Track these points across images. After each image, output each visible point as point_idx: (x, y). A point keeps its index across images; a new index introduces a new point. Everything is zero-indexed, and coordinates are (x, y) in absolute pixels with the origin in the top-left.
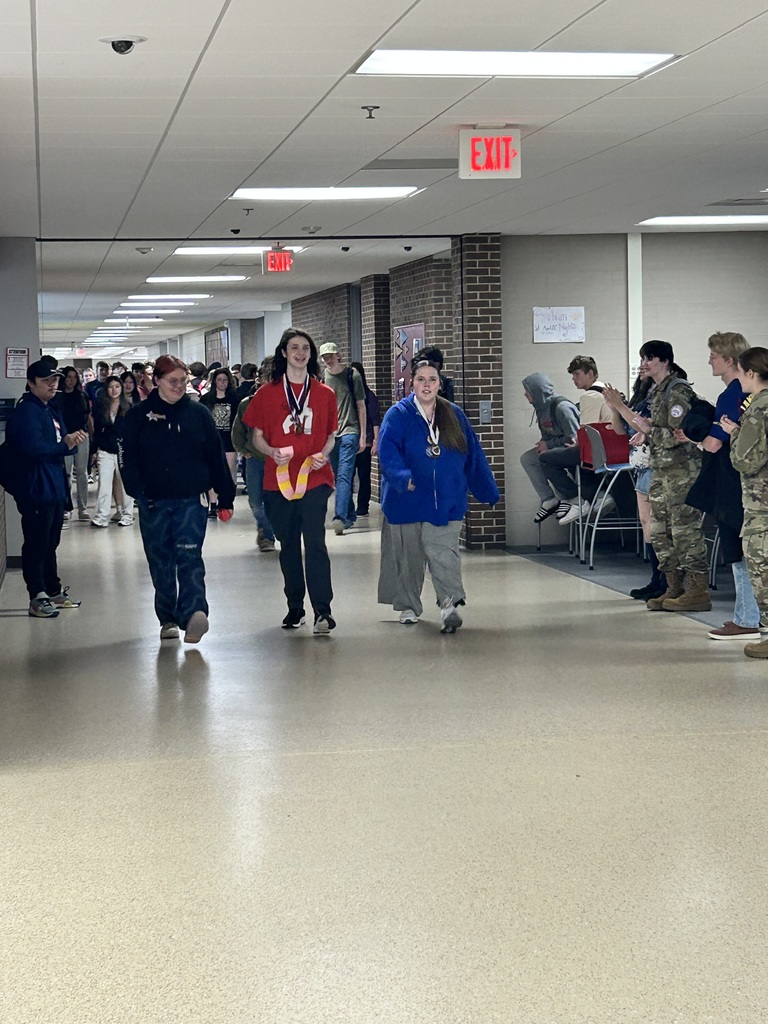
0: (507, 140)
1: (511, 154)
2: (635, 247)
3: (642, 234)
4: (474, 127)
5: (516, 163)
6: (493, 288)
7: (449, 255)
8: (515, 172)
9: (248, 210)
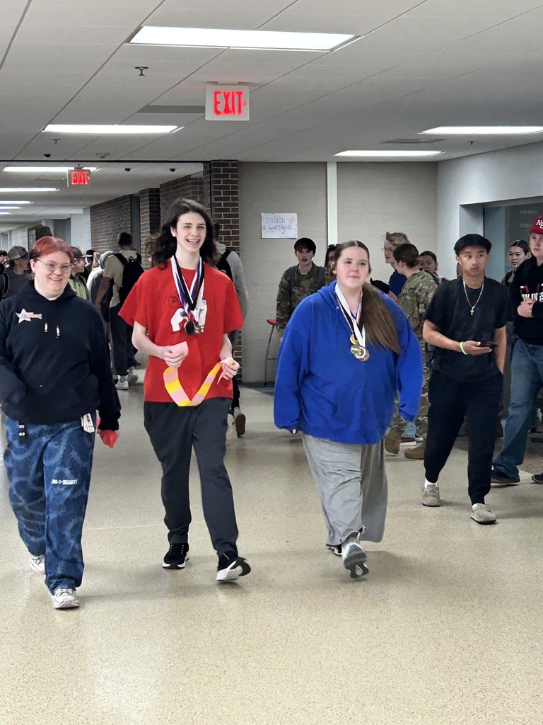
0: (240, 94)
1: (242, 104)
2: (332, 172)
3: (337, 162)
4: (216, 83)
5: (246, 110)
6: (233, 199)
7: (201, 175)
8: (245, 116)
9: (56, 140)
